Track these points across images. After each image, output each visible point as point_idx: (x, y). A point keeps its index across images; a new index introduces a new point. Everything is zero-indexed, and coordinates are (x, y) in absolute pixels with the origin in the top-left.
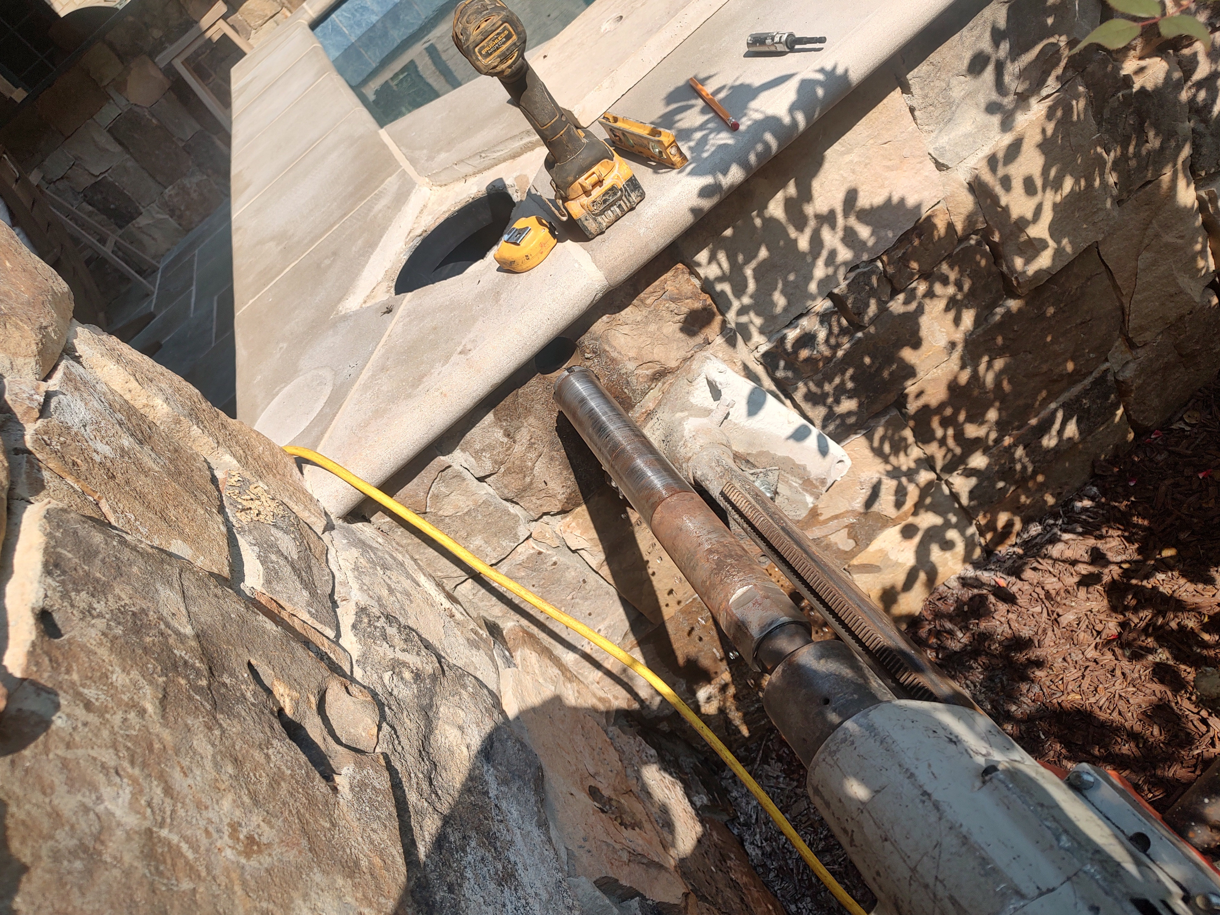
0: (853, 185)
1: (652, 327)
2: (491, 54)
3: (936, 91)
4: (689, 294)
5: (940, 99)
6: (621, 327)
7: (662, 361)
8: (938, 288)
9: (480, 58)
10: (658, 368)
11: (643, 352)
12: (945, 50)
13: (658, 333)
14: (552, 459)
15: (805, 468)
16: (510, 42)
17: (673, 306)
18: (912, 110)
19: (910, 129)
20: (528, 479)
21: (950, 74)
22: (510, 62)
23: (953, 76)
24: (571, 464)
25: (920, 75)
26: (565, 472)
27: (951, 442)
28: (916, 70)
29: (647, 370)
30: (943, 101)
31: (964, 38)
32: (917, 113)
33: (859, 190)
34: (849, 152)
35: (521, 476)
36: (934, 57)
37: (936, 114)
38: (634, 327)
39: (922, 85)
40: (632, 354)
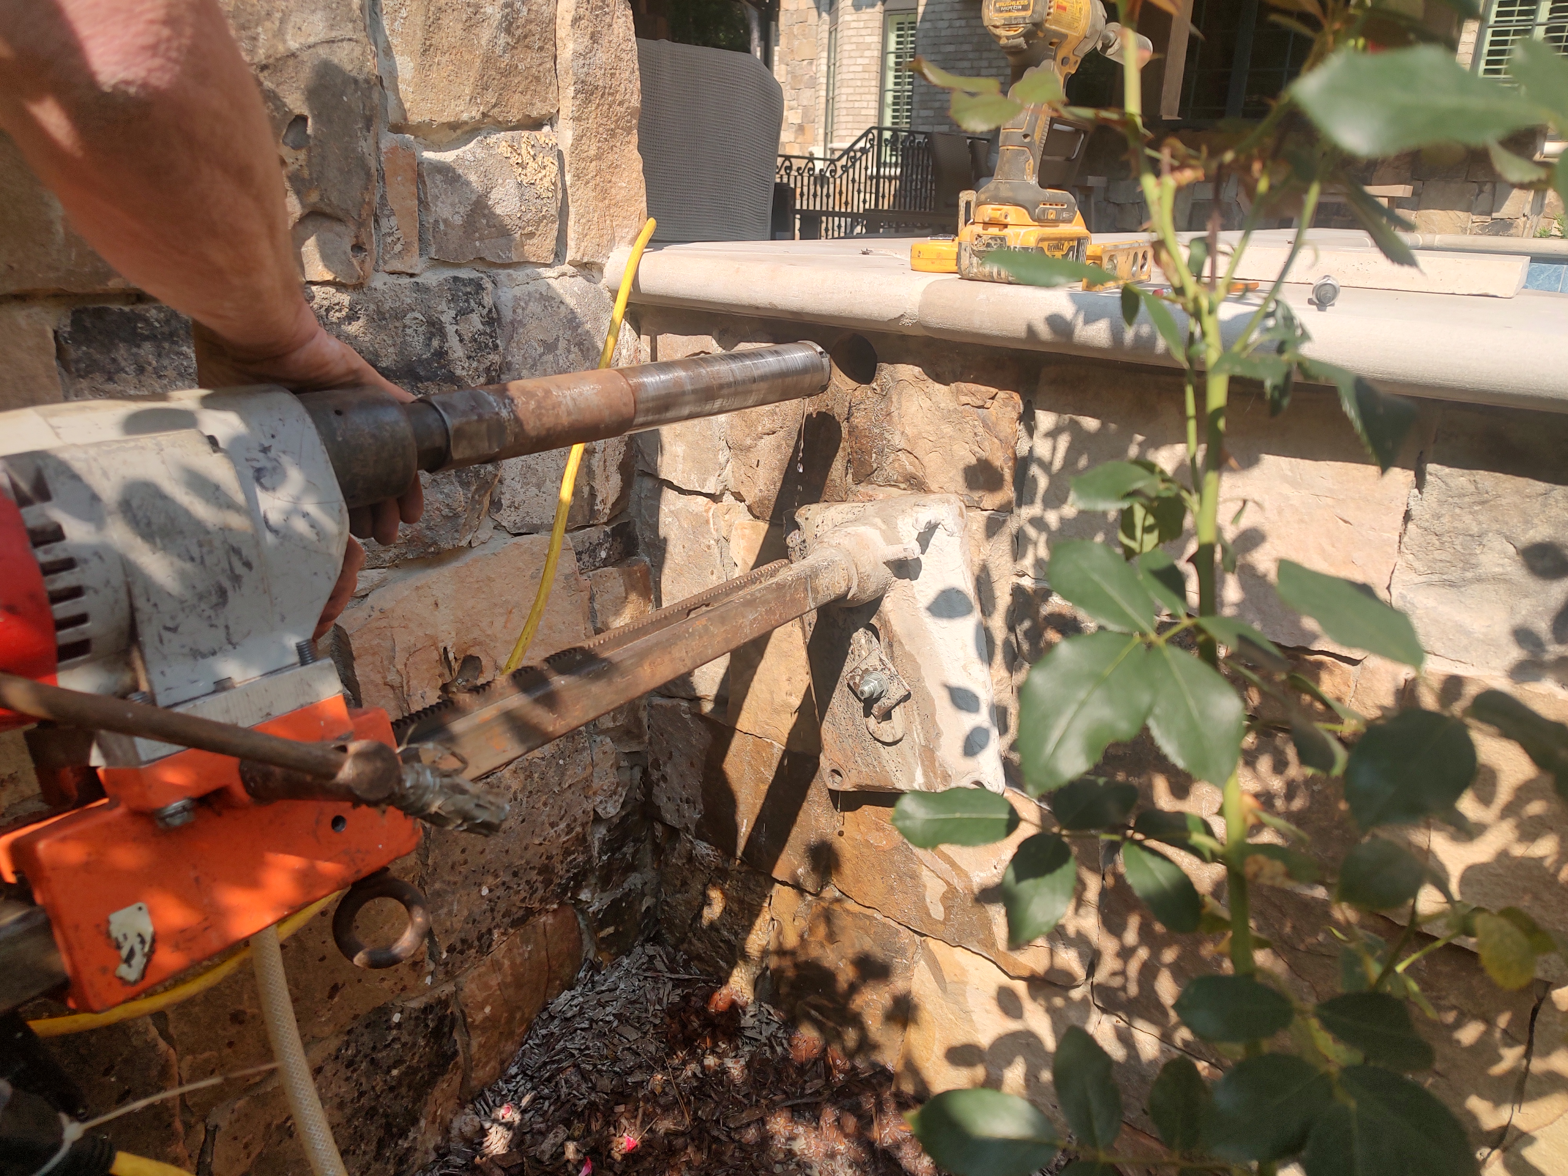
0: (1266, 527)
1: (947, 429)
2: (1001, 11)
3: (1459, 525)
4: (1002, 435)
5: (1457, 542)
6: (924, 397)
7: (928, 471)
8: (1264, 764)
9: (991, 8)
10: (920, 474)
11: (921, 442)
12: (1507, 485)
13: (947, 440)
14: (779, 447)
15: (938, 735)
16: (1023, 14)
17: (980, 430)
18: (1407, 517)
19: (1386, 535)
20: (749, 442)
21: (1496, 526)
22: (1012, 33)
23: (1499, 533)
24: (787, 472)
25: (1448, 481)
26: (777, 473)
27: (1133, 968)
28: (1447, 470)
29: (911, 464)
30: (1459, 548)
31: (1551, 501)
32: (1411, 526)
33: (1270, 539)
34: (1295, 484)
35: (747, 431)
36: (1487, 479)
37: (1437, 555)
38: (933, 409)
39: (1443, 498)
40: (909, 430)
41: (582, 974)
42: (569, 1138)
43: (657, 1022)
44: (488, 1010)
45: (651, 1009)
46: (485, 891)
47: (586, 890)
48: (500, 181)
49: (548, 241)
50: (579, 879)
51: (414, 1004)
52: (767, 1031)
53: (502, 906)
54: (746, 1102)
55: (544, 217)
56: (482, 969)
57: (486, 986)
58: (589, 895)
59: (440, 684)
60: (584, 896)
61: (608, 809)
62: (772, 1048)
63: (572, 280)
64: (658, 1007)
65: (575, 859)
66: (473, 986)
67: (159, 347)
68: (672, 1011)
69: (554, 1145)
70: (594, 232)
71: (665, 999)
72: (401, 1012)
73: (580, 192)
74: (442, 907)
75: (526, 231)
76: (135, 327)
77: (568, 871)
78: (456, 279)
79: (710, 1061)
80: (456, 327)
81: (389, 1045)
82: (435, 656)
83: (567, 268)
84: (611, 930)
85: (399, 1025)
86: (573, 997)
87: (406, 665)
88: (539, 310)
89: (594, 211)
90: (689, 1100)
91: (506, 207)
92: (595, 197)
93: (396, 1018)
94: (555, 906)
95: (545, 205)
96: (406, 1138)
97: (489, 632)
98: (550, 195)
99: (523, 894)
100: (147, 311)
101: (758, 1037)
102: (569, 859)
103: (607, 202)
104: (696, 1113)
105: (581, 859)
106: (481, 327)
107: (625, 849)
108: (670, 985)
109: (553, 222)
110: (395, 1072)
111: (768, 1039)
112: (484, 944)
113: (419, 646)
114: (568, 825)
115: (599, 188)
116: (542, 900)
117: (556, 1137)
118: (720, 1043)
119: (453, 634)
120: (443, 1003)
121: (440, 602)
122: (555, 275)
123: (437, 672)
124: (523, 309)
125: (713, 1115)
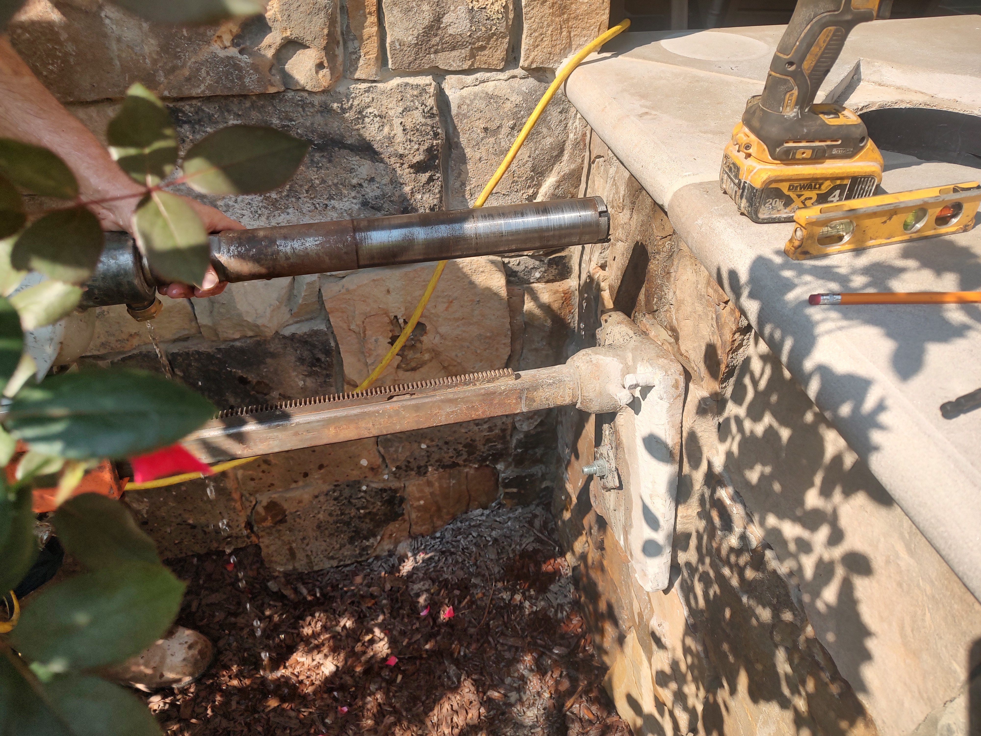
1: (699, 308)
4: (724, 338)
11: (683, 307)
13: (697, 316)
14: (623, 254)
26: (620, 273)
40: (678, 293)
41: (494, 504)
42: (427, 591)
43: (511, 556)
44: (422, 502)
45: (513, 546)
46: (424, 446)
47: (503, 463)
48: (452, 8)
49: (499, 52)
50: (497, 457)
51: (374, 485)
52: (561, 600)
53: (436, 456)
54: (520, 632)
55: (494, 34)
56: (421, 482)
57: (421, 491)
58: (503, 467)
59: (390, 335)
60: (500, 466)
61: (523, 426)
62: (556, 612)
63: (523, 81)
64: (518, 547)
65: (495, 446)
66: (414, 488)
67: (193, 127)
68: (524, 554)
69: (419, 589)
70: (546, 43)
71: (524, 545)
72: (367, 486)
73: (534, 11)
74: (391, 447)
75: (476, 45)
76: (178, 116)
77: (488, 450)
78: (407, 84)
79: (518, 597)
80: (401, 120)
81: (359, 498)
82: (387, 320)
83: (519, 72)
84: (515, 490)
85: (365, 492)
86: (482, 515)
87: (363, 322)
88: (483, 106)
89: (549, 26)
90: (492, 611)
91: (457, 28)
92: (553, 14)
93: (364, 488)
94: (476, 466)
95: (495, 25)
96: (368, 541)
97: (433, 311)
98: (500, 16)
99: (451, 454)
100: (184, 107)
101: (553, 600)
102: (490, 444)
103: (565, 16)
104: (490, 620)
105: (499, 446)
106: (423, 120)
107: (537, 450)
108: (532, 539)
109: (503, 37)
110: (362, 511)
111: (558, 605)
112: (421, 471)
113: (373, 313)
114: (490, 427)
115: (556, 6)
116: (465, 461)
117: (423, 585)
118: (531, 590)
119: (403, 309)
120: (395, 491)
121: (391, 290)
122: (506, 77)
123: (389, 328)
124: (468, 105)
125: (497, 628)
